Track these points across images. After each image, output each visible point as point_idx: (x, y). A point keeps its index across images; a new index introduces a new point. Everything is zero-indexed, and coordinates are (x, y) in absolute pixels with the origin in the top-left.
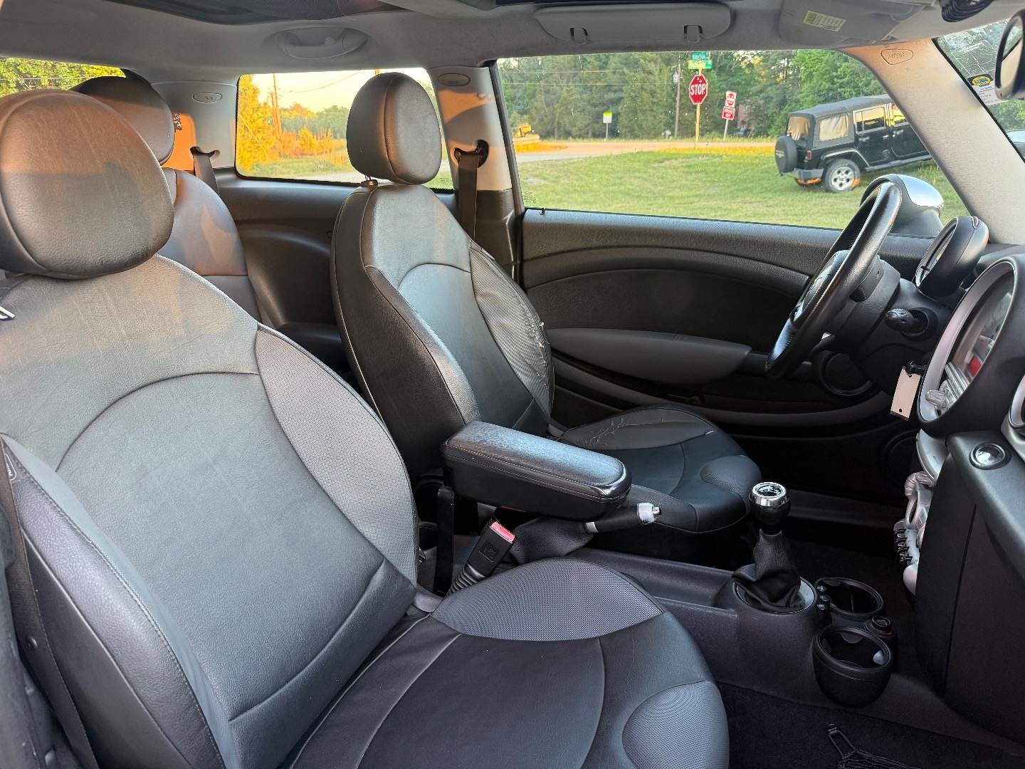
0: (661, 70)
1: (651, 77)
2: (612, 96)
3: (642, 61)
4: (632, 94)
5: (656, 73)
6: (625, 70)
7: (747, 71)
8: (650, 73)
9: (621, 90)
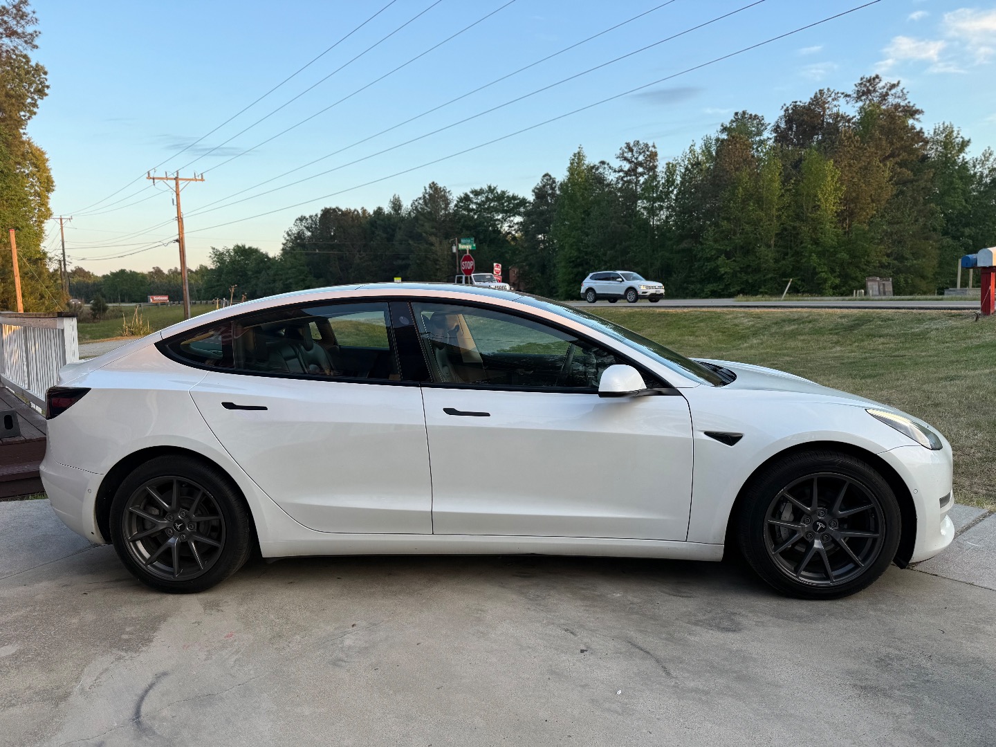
0: (441, 242)
1: (433, 248)
2: (400, 262)
3: (424, 234)
4: (418, 261)
5: (437, 245)
6: (411, 242)
7: (512, 243)
8: (432, 244)
9: (408, 258)
